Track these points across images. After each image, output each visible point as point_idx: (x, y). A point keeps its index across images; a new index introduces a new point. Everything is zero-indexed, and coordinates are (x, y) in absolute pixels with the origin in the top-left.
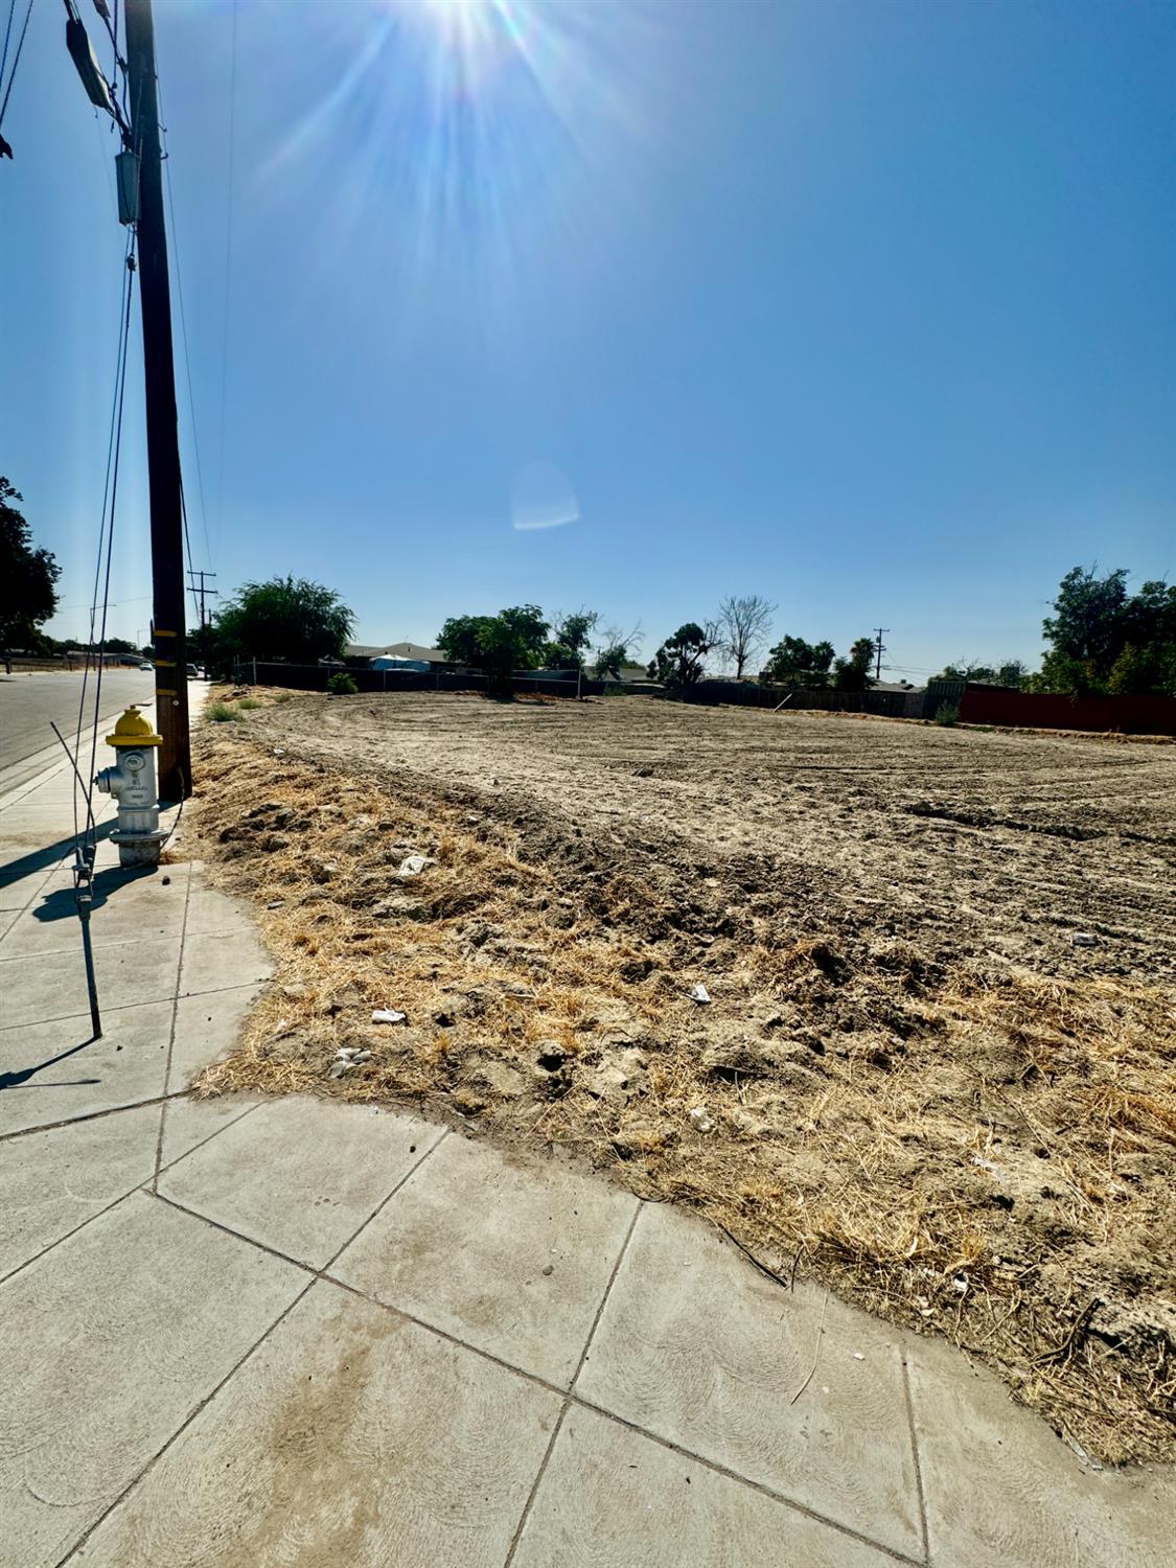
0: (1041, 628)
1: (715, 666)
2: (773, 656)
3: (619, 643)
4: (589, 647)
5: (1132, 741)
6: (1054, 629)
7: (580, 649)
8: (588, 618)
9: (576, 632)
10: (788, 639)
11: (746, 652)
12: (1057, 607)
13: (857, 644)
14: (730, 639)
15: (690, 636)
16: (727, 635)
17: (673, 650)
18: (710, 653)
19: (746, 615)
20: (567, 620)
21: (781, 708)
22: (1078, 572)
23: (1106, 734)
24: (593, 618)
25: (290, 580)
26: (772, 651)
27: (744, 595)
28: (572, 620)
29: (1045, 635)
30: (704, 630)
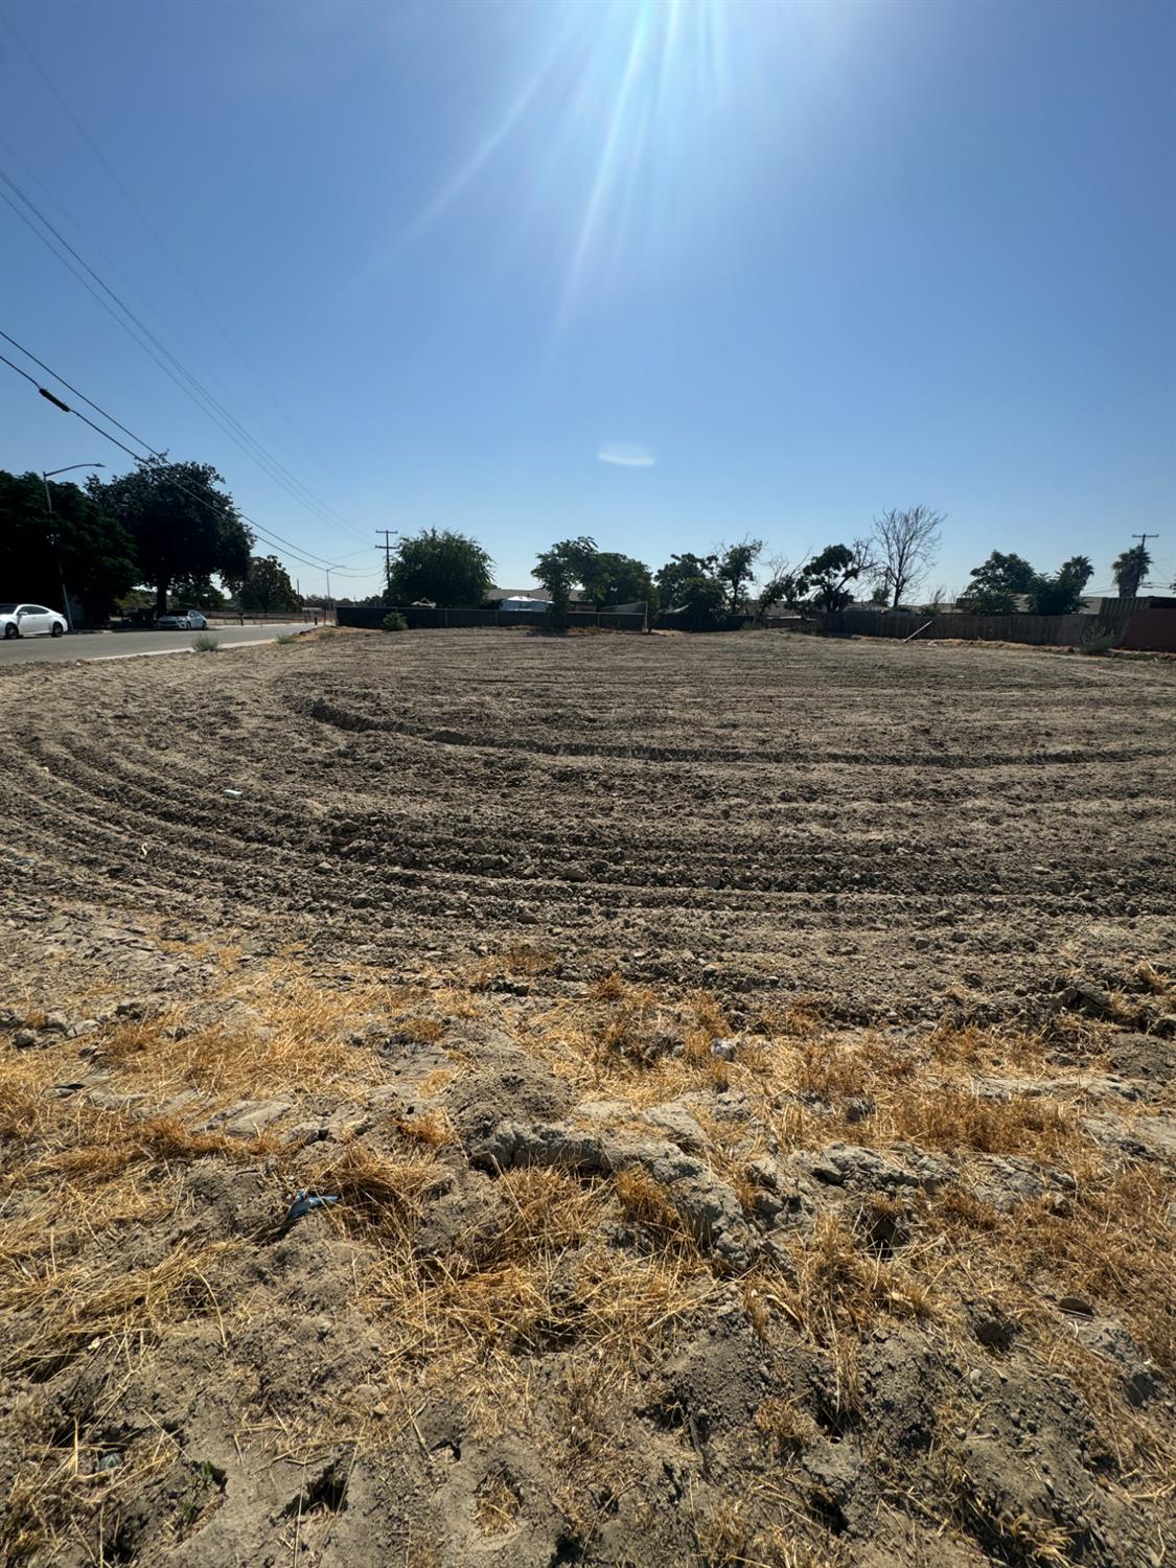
2: (975, 578)
3: (785, 573)
4: (752, 579)
7: (742, 582)
8: (753, 548)
9: (739, 564)
10: (997, 556)
11: (905, 574)
13: (1124, 557)
14: (887, 560)
15: (836, 557)
16: (880, 554)
17: (814, 576)
18: (861, 576)
19: (907, 532)
20: (730, 550)
21: (915, 638)
24: (757, 547)
25: (434, 531)
26: (975, 572)
27: (905, 508)
28: (735, 551)
30: (854, 551)
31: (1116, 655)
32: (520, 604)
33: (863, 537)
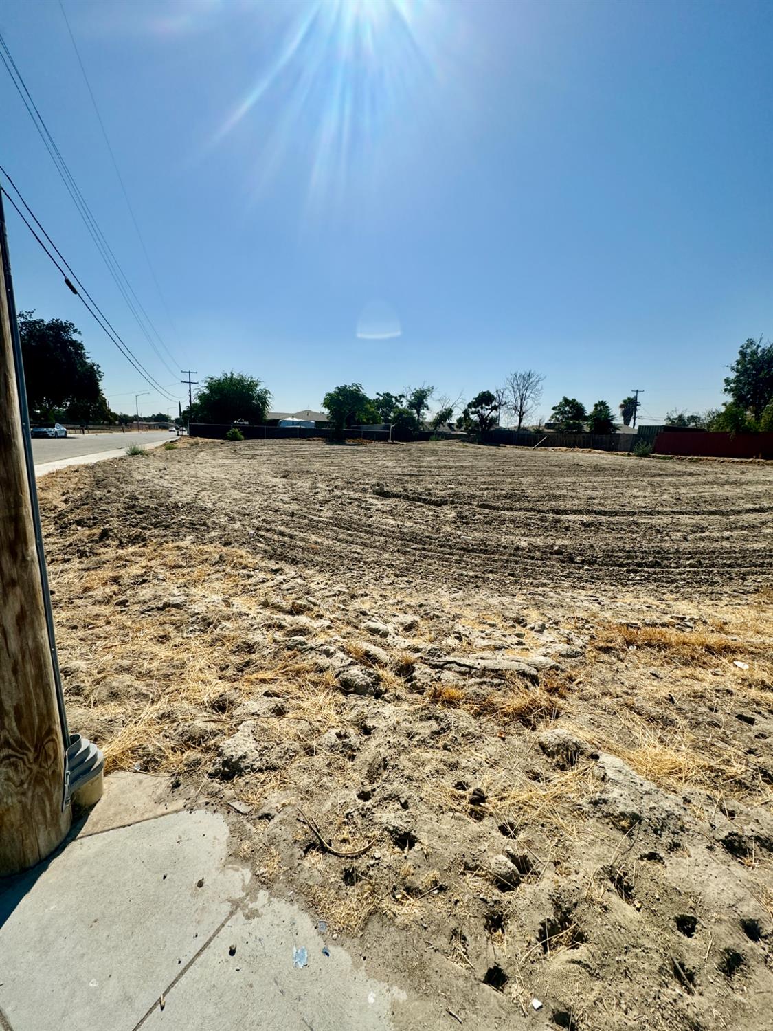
0: (723, 385)
1: (507, 421)
2: (554, 412)
3: (447, 406)
4: (428, 409)
5: (768, 465)
6: (732, 385)
7: (422, 411)
8: (428, 390)
9: (419, 400)
10: (566, 400)
11: (524, 409)
12: (733, 369)
14: (513, 400)
15: (485, 399)
16: (510, 397)
17: (473, 409)
18: (499, 410)
19: (525, 384)
20: (414, 392)
21: (538, 446)
22: (751, 342)
23: (751, 460)
24: (431, 390)
26: (554, 408)
27: (523, 372)
28: (417, 392)
29: (726, 390)
30: (495, 395)
31: (653, 457)
32: (293, 423)
33: (500, 387)
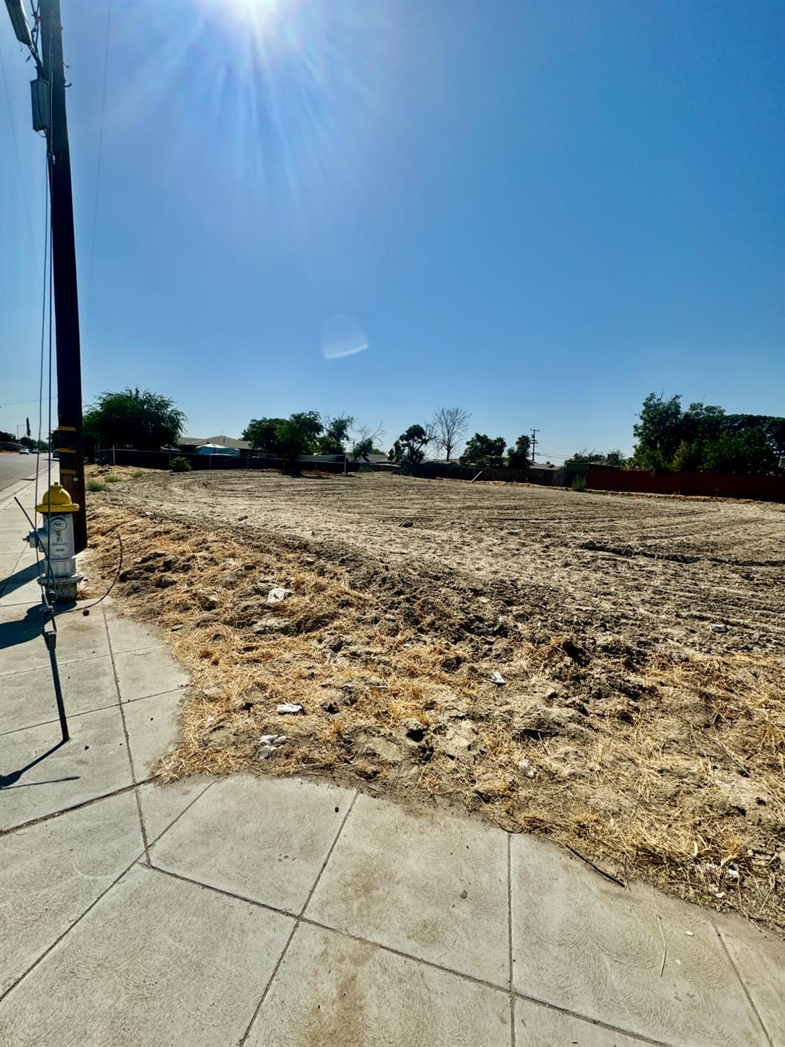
0: (632, 431)
1: (432, 453)
2: (468, 446)
3: (368, 437)
4: (348, 439)
5: (687, 500)
6: (640, 431)
7: (342, 441)
8: (348, 420)
9: (340, 429)
10: (478, 436)
11: (452, 444)
12: (641, 418)
13: (520, 439)
14: (442, 435)
15: (416, 433)
16: (440, 432)
17: (405, 442)
18: (428, 444)
19: (452, 420)
20: (334, 421)
21: (476, 480)
22: (653, 396)
23: (673, 495)
24: (350, 420)
26: (468, 443)
27: (450, 406)
28: (336, 421)
29: (635, 435)
30: (425, 429)
32: (215, 450)
33: (430, 421)
